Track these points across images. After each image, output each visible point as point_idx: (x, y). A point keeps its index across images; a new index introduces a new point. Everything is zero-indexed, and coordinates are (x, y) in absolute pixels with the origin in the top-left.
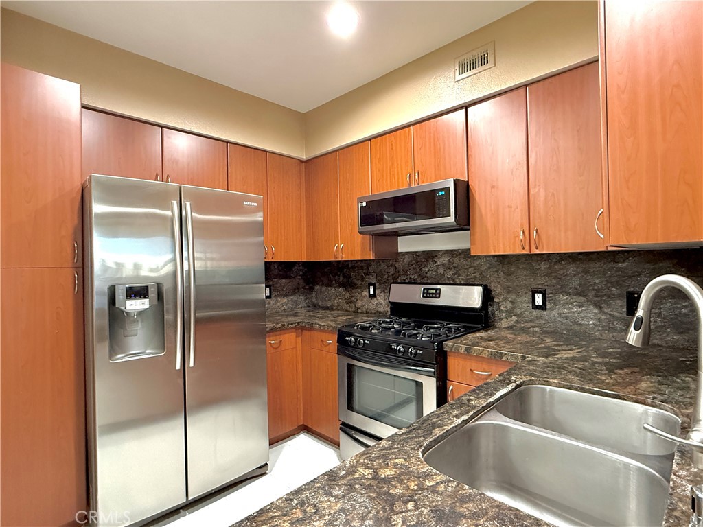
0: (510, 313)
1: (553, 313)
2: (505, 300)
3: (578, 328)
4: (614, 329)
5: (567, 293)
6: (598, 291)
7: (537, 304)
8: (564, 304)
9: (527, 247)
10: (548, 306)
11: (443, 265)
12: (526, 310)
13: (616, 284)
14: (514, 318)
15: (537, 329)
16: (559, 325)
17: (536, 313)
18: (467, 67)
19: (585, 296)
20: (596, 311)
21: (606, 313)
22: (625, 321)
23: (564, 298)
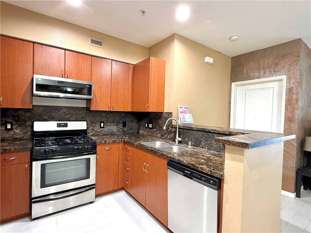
0: (93, 130)
1: (106, 129)
2: (91, 126)
3: (112, 132)
4: (120, 131)
5: (110, 123)
6: (117, 121)
7: (102, 126)
8: (109, 126)
9: (110, 109)
10: (105, 127)
11: (64, 112)
12: (98, 129)
13: (121, 120)
14: (94, 132)
15: (101, 134)
16: (107, 132)
17: (101, 129)
19: (114, 123)
20: (116, 127)
21: (119, 127)
22: (122, 129)
23: (109, 124)
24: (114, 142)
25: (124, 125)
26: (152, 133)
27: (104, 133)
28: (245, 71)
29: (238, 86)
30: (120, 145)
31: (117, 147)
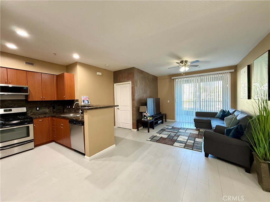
0: (31, 112)
2: (29, 110)
3: (45, 112)
4: (51, 112)
6: (48, 106)
7: (38, 109)
10: (40, 110)
12: (35, 111)
13: (51, 105)
14: (32, 113)
15: (37, 114)
16: (42, 112)
17: (37, 111)
18: (27, 63)
19: (46, 107)
20: (48, 109)
21: (50, 109)
22: (52, 110)
23: (43, 108)
24: (45, 117)
25: (54, 108)
26: (70, 111)
27: (40, 113)
28: (118, 79)
29: (117, 85)
30: (50, 118)
31: (47, 119)
